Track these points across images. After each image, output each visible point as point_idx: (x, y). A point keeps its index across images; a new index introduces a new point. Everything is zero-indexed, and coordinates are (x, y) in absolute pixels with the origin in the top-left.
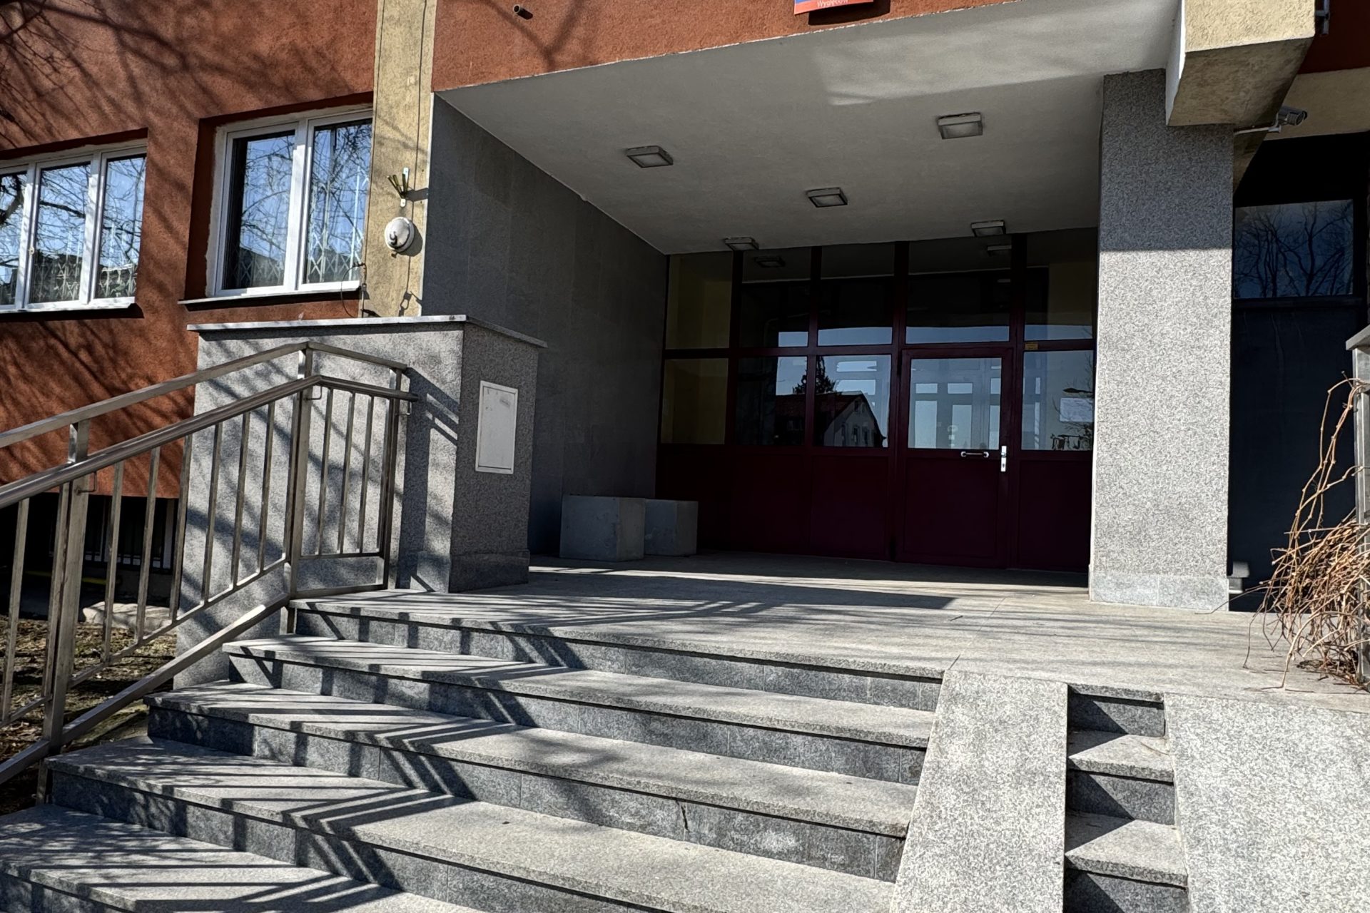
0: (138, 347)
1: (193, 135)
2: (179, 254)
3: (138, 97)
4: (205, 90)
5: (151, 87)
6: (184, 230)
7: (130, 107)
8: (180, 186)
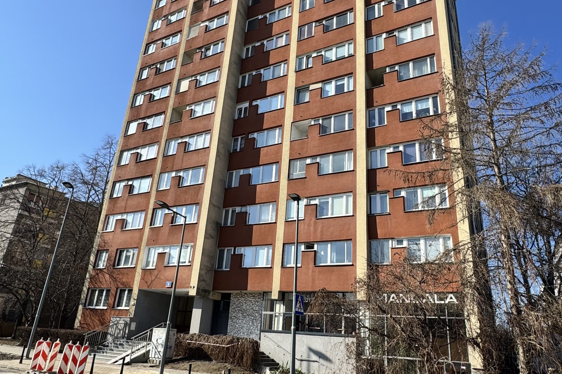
0: (106, 314)
1: (116, 289)
2: (112, 303)
3: (110, 283)
4: (117, 284)
5: (112, 283)
6: (113, 300)
7: (110, 284)
8: (113, 295)
